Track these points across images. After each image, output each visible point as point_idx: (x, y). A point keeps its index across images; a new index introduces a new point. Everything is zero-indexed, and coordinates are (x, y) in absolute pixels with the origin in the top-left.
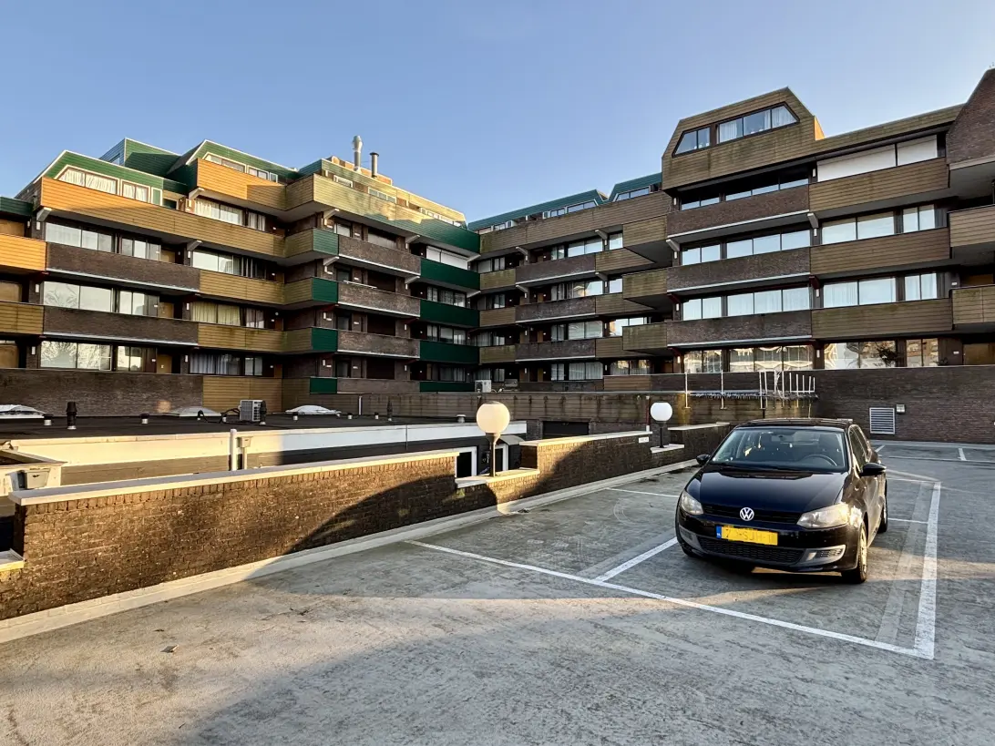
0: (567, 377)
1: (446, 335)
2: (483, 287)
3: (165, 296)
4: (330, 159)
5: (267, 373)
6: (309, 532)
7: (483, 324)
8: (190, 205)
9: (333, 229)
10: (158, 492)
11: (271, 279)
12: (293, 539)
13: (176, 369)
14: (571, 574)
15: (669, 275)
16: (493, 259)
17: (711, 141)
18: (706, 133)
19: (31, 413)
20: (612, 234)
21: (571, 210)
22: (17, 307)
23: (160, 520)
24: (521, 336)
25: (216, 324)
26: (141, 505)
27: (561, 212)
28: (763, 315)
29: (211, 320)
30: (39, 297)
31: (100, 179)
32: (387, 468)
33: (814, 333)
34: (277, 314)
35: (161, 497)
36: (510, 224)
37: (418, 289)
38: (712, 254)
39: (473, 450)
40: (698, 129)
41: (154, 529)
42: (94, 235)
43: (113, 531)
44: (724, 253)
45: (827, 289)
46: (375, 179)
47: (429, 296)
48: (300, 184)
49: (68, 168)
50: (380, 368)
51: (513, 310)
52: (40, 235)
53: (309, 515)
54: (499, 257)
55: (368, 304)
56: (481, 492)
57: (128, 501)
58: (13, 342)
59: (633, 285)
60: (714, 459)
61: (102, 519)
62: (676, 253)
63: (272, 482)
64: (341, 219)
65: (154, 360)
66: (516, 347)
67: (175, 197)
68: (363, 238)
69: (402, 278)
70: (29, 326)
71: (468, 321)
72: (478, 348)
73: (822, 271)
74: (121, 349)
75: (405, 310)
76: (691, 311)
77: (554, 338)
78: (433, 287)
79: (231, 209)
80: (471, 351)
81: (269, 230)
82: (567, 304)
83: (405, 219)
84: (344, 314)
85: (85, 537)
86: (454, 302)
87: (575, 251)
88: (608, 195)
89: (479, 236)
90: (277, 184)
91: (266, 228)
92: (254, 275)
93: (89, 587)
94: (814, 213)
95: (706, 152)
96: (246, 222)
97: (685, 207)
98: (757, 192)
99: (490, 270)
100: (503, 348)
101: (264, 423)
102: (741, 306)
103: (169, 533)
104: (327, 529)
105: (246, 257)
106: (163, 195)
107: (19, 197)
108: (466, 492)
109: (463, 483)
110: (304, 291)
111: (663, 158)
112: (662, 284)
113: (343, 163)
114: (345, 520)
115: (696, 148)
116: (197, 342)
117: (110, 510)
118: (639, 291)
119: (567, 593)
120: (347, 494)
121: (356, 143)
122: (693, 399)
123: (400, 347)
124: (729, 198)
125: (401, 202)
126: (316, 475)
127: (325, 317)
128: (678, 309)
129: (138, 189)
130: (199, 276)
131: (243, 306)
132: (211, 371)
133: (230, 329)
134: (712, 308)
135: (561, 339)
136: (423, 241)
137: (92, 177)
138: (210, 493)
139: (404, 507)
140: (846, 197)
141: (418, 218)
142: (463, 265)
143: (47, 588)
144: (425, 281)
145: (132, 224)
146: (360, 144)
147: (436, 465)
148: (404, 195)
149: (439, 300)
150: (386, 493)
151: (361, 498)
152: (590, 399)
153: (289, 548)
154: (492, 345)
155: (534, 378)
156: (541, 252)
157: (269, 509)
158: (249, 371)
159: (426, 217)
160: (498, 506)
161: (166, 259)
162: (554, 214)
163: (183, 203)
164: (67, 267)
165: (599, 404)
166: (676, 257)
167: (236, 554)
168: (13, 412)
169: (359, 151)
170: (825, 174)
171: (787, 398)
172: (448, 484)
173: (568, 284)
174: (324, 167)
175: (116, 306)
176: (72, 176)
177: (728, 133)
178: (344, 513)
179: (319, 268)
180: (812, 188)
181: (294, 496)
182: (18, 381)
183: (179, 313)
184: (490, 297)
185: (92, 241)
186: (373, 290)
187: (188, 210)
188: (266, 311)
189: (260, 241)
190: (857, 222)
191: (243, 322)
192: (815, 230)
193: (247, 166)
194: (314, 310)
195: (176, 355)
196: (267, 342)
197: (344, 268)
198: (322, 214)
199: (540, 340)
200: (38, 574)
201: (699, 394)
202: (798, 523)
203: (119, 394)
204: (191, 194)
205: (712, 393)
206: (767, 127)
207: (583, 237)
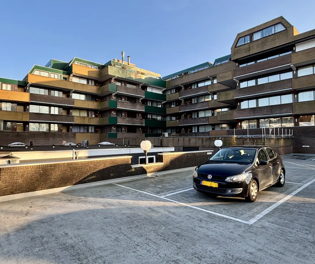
0: (198, 131)
1: (154, 117)
2: (167, 100)
3: (64, 108)
4: (114, 60)
5: (96, 132)
6: (81, 179)
7: (168, 113)
8: (71, 79)
9: (115, 83)
10: (35, 166)
11: (96, 101)
12: (76, 181)
13: (68, 131)
14: (155, 195)
15: (235, 92)
16: (171, 90)
17: (250, 40)
18: (248, 38)
19: (23, 144)
20: (214, 78)
21: (199, 70)
22: (22, 113)
23: (36, 173)
24: (181, 117)
25: (80, 116)
26: (30, 169)
27: (195, 71)
28: (272, 106)
29: (78, 115)
30: (28, 110)
31: (45, 73)
32: (107, 161)
33: (294, 112)
34: (98, 112)
35: (36, 167)
36: (177, 76)
37: (144, 102)
38: (252, 83)
39: (154, 157)
40: (245, 36)
41: (34, 176)
42: (43, 90)
43: (23, 176)
44: (257, 82)
45: (300, 94)
46: (129, 65)
47: (148, 104)
48: (104, 69)
49: (36, 70)
50: (131, 129)
51: (178, 107)
52: (28, 91)
53: (81, 174)
54: (173, 89)
55: (127, 108)
56: (141, 169)
57: (27, 168)
58: (22, 124)
59: (221, 97)
60: (211, 159)
61: (20, 172)
62: (238, 84)
63: (69, 164)
64: (118, 80)
65: (61, 128)
66: (179, 120)
67: (66, 76)
68: (125, 86)
69: (138, 98)
70: (26, 119)
71: (162, 112)
72: (166, 121)
73: (297, 87)
74: (52, 125)
75: (139, 109)
76: (244, 105)
77: (193, 117)
78: (150, 101)
79: (83, 79)
80: (163, 122)
81: (95, 85)
82: (197, 105)
83: (138, 78)
84: (119, 112)
85: (16, 177)
86: (157, 105)
87: (200, 85)
88: (213, 63)
89: (166, 81)
90: (97, 70)
91: (94, 85)
92: (91, 99)
93: (17, 190)
94: (293, 64)
95: (248, 45)
96: (88, 83)
97: (241, 66)
98: (269, 58)
99: (170, 93)
100: (174, 121)
101: (88, 147)
102: (264, 102)
103: (38, 177)
104: (87, 178)
105: (88, 94)
106: (63, 76)
107: (23, 80)
108: (135, 169)
109: (134, 166)
110: (106, 104)
111: (231, 48)
112: (232, 95)
113: (118, 61)
114: (92, 176)
115: (244, 43)
116: (74, 122)
117: (22, 170)
118: (223, 99)
119: (149, 200)
120: (93, 168)
121: (122, 53)
122: (237, 138)
123: (138, 122)
124: (258, 61)
125: (138, 72)
126: (83, 162)
127: (113, 113)
128: (239, 105)
129: (55, 75)
130: (74, 101)
131: (88, 110)
132: (78, 131)
133: (84, 117)
134: (252, 104)
135: (196, 117)
136: (146, 85)
137: (42, 72)
138: (50, 166)
139: (113, 173)
140: (307, 57)
141: (143, 77)
142: (160, 92)
143: (6, 190)
144: (146, 99)
145: (53, 86)
146: (124, 54)
147: (124, 160)
148: (139, 70)
149: (152, 105)
150: (106, 169)
151: (98, 170)
152: (199, 139)
153: (74, 183)
154: (171, 120)
155: (186, 131)
156: (188, 86)
157: (68, 172)
158: (90, 131)
159: (146, 77)
160: (147, 174)
161: (64, 96)
162: (193, 72)
163: (69, 78)
164: (36, 100)
165: (203, 141)
166: (238, 85)
167: (58, 184)
168: (18, 144)
169: (123, 56)
170: (299, 48)
171: (276, 138)
172: (129, 166)
173: (198, 97)
174: (112, 63)
175: (50, 111)
176: (36, 72)
177: (257, 36)
178: (92, 174)
179: (111, 96)
180: (292, 55)
181: (76, 168)
182: (23, 135)
183: (68, 113)
184: (170, 103)
185: (42, 92)
186: (128, 103)
187: (70, 80)
188: (95, 111)
189: (92, 89)
190: (313, 67)
191: (88, 115)
192: (295, 72)
193: (88, 65)
194: (110, 111)
195: (68, 126)
196: (95, 121)
197: (119, 96)
198: (111, 78)
199: (188, 118)
200: (4, 186)
201: (239, 136)
202: (225, 180)
203: (51, 139)
204: (71, 75)
205: (244, 136)
206: (273, 33)
207: (204, 79)
